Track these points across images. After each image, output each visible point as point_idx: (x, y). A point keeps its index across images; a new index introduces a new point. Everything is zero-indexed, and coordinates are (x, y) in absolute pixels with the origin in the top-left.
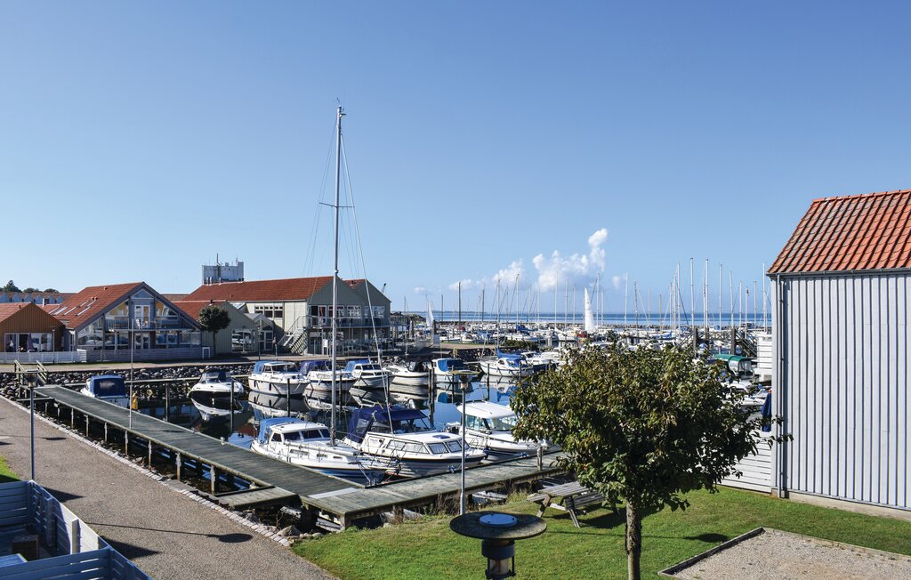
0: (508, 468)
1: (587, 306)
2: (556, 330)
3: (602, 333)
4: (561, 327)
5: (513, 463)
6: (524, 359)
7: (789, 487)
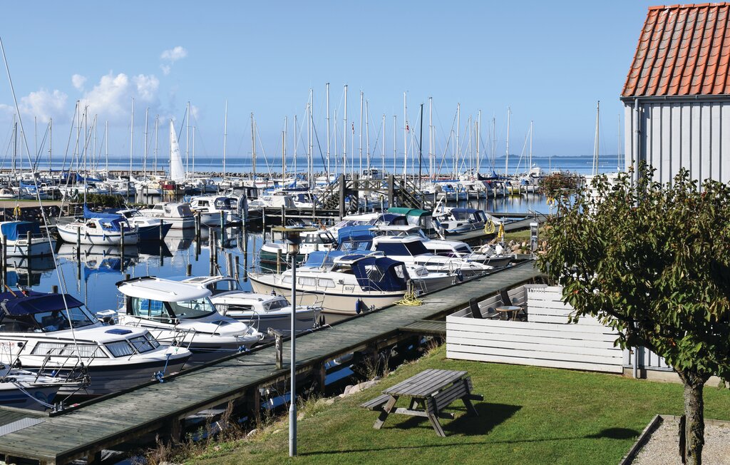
0: (231, 370)
1: (174, 146)
2: (132, 179)
3: (195, 184)
4: (137, 175)
5: (234, 361)
6: (122, 219)
7: (646, 363)
